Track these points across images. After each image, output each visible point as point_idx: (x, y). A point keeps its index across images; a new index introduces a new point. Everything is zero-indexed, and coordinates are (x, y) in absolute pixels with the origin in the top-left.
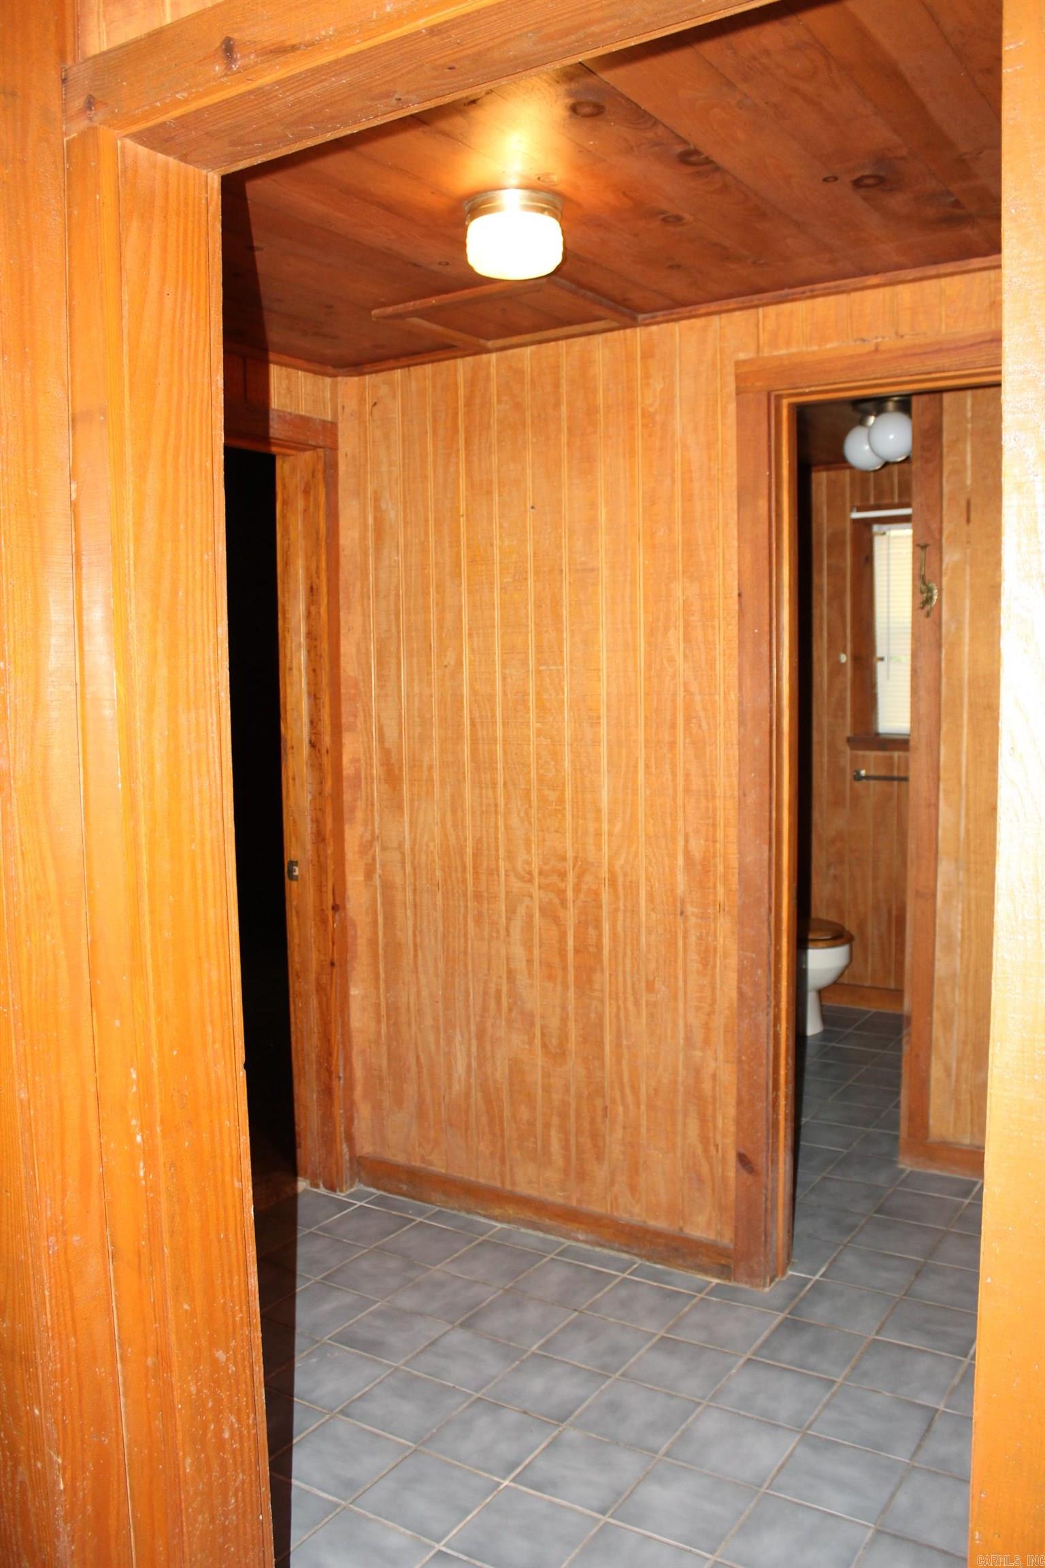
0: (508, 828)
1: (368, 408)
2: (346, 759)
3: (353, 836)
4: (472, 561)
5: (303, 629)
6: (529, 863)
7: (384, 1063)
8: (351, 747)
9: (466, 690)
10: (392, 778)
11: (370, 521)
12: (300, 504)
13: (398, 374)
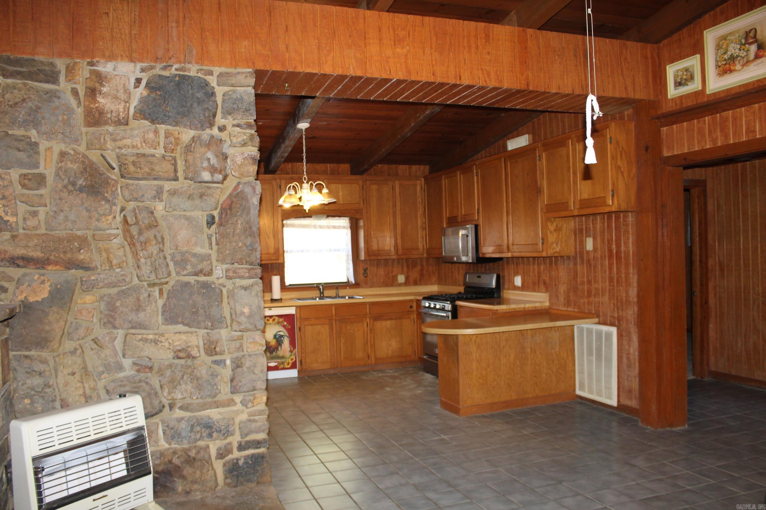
0: (753, 282)
1: (715, 175)
2: (709, 265)
3: (711, 285)
4: (743, 214)
5: (698, 232)
6: (758, 291)
7: (718, 345)
8: (711, 262)
9: (742, 247)
10: (722, 270)
11: (716, 204)
12: (697, 200)
13: (723, 167)
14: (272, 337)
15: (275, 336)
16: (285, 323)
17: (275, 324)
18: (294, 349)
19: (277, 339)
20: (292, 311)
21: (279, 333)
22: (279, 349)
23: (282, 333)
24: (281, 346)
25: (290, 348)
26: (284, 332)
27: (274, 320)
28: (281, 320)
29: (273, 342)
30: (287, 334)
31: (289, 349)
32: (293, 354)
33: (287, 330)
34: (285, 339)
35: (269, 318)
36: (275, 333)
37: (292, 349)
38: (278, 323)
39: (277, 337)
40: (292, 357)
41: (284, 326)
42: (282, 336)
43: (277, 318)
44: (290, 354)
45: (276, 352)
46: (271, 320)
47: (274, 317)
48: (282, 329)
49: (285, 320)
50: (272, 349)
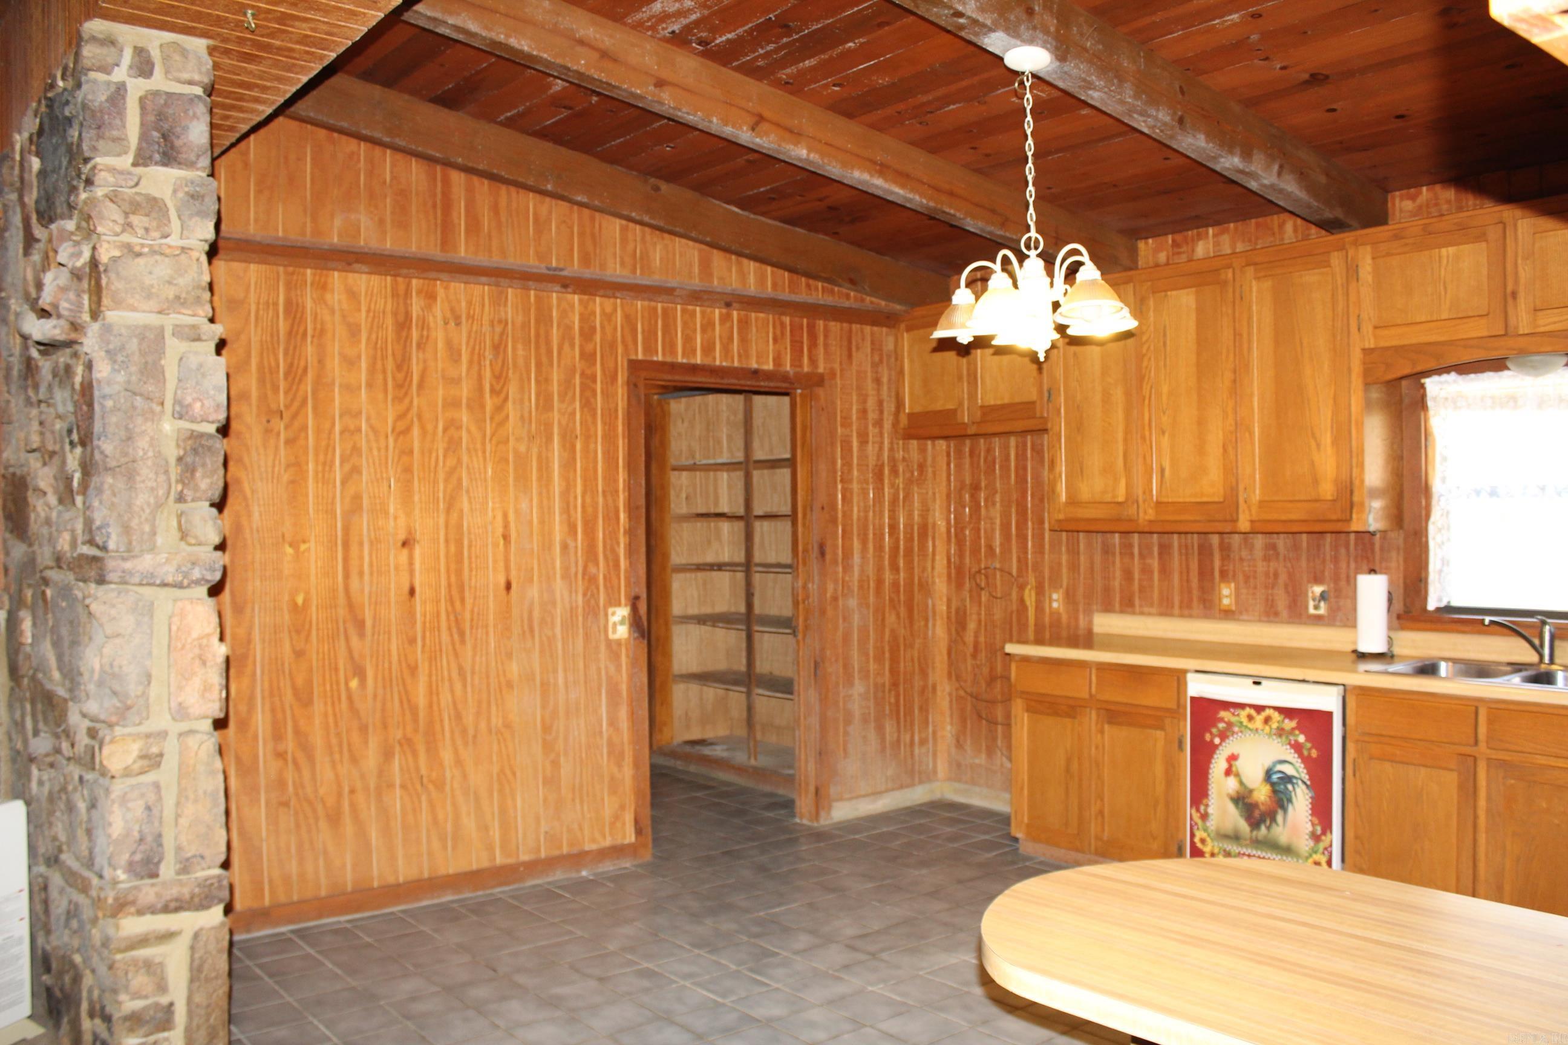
14: (1260, 775)
15: (1268, 774)
16: (1301, 739)
17: (1270, 735)
18: (1324, 833)
19: (1273, 784)
20: (1327, 700)
21: (1279, 767)
22: (1280, 818)
23: (1289, 770)
24: (1285, 810)
25: (1313, 825)
26: (1295, 768)
27: (1267, 720)
28: (1289, 724)
29: (1262, 794)
30: (1306, 777)
31: (1309, 828)
32: (1321, 846)
33: (1306, 760)
34: (1298, 790)
35: (1253, 712)
36: (1268, 764)
37: (1319, 830)
38: (1280, 732)
39: (1275, 777)
40: (1317, 857)
41: (1297, 748)
42: (1288, 779)
43: (1276, 716)
44: (1311, 843)
45: (1268, 828)
46: (1260, 718)
47: (1268, 712)
48: (1291, 755)
49: (1300, 728)
50: (1257, 814)
